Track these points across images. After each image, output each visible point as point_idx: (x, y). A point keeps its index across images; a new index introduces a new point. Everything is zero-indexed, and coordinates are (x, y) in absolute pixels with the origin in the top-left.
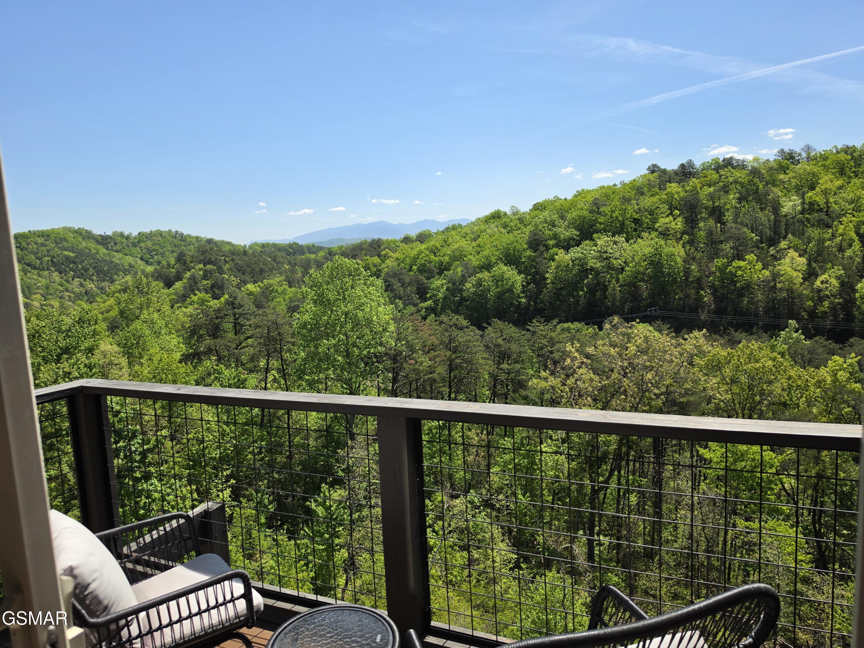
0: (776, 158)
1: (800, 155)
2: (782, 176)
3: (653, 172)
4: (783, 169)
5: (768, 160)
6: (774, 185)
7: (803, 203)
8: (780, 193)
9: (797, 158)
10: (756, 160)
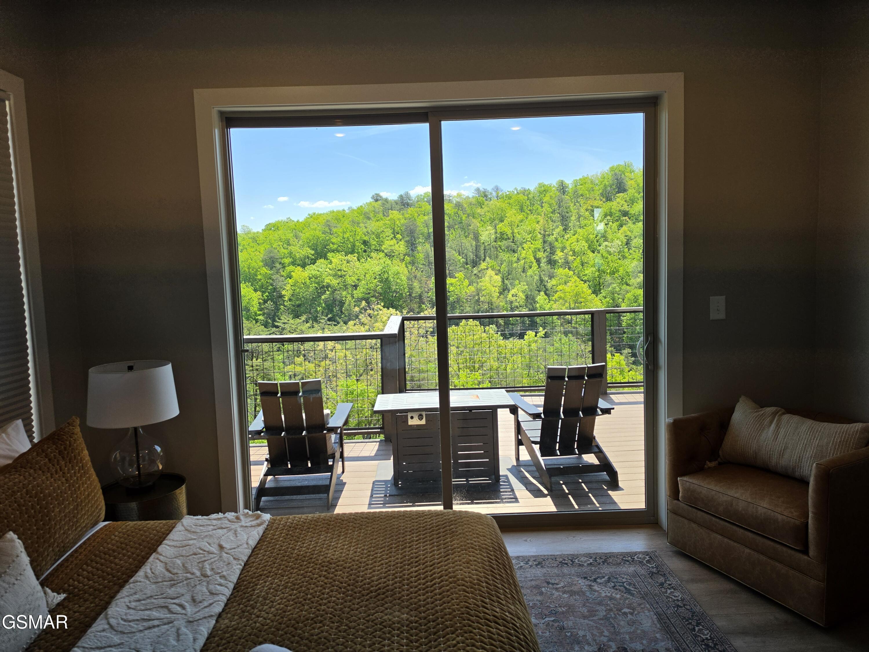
0: (474, 195)
1: (491, 194)
2: (479, 210)
3: (377, 200)
4: (480, 205)
5: (468, 197)
6: (474, 217)
7: (496, 233)
8: (478, 224)
9: (489, 196)
10: (459, 195)
